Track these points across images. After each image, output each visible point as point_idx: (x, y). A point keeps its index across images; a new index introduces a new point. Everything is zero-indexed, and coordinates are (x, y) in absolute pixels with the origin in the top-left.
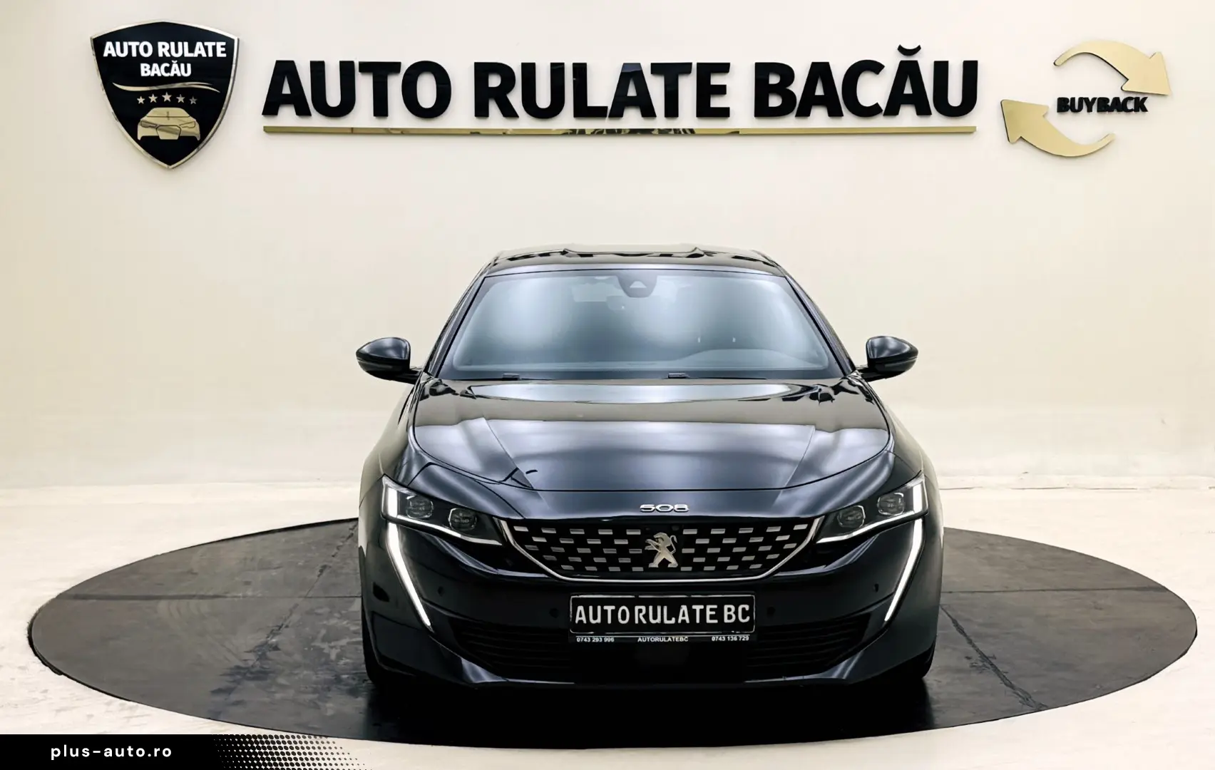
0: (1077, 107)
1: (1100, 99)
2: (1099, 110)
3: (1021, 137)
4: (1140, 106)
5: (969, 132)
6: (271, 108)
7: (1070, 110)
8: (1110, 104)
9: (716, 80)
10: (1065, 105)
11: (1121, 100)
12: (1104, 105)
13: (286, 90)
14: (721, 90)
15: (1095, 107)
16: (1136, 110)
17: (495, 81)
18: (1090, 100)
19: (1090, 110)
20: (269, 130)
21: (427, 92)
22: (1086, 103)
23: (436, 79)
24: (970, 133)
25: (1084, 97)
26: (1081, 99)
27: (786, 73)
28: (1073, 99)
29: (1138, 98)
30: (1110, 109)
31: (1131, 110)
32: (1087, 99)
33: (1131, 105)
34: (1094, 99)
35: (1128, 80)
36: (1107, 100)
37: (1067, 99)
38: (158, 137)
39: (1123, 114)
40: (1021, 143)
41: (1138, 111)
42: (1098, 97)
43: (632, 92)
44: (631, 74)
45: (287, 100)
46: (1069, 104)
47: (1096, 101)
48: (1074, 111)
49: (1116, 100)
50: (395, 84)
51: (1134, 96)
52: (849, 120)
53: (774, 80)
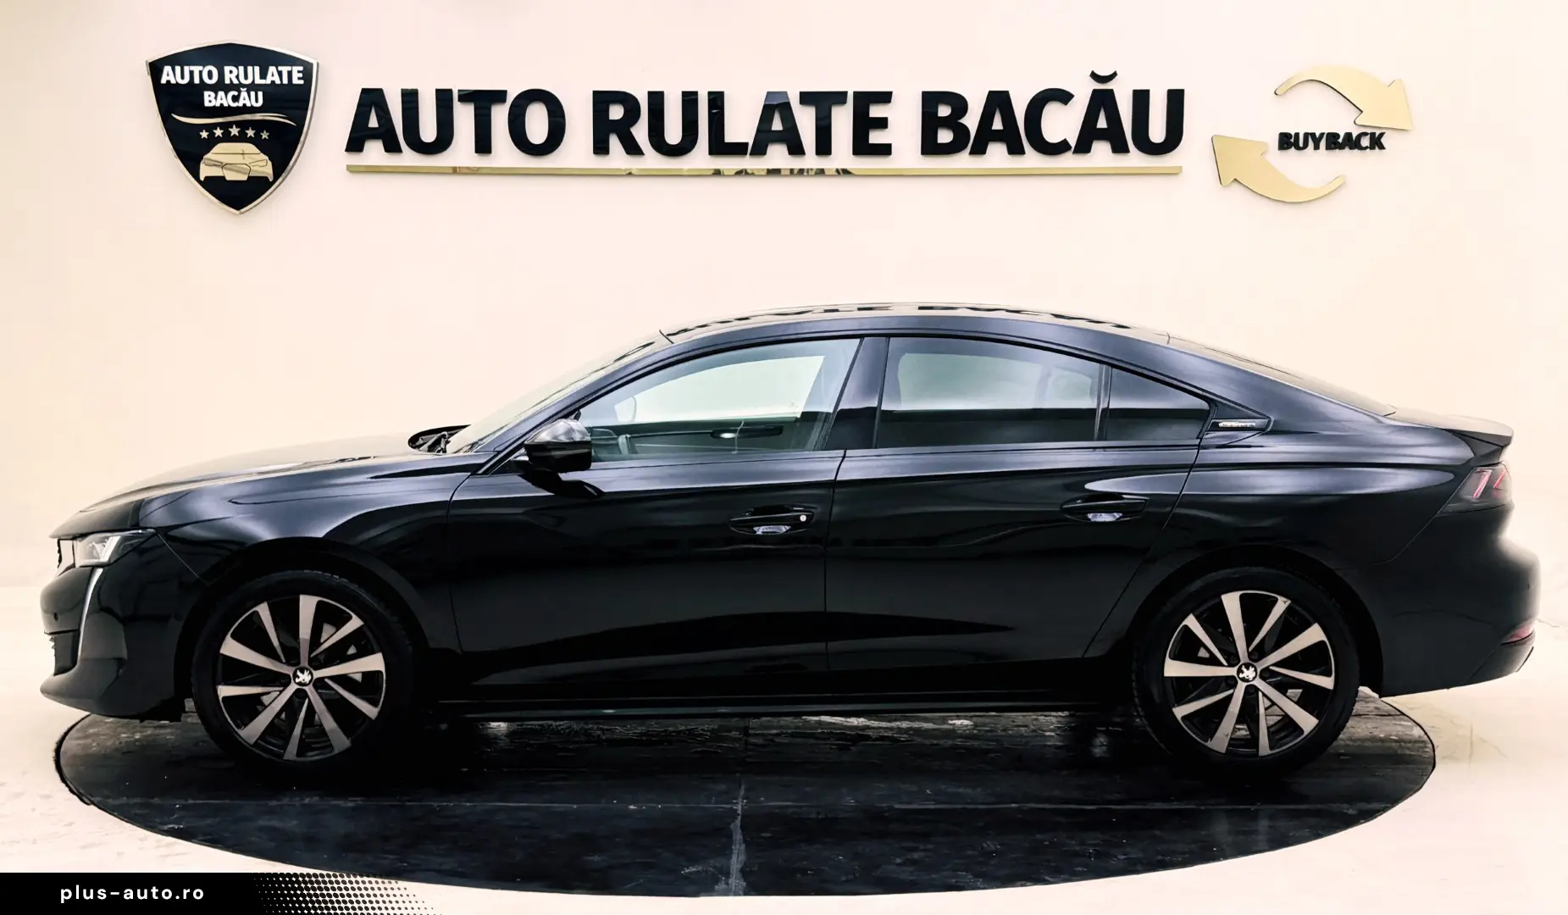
0: (1301, 145)
1: (1328, 134)
2: (1328, 148)
3: (1235, 180)
4: (1376, 142)
5: (1174, 173)
6: (355, 144)
7: (1293, 148)
8: (1340, 140)
9: (876, 111)
10: (1287, 141)
11: (1354, 136)
12: (1333, 142)
13: (373, 122)
14: (882, 123)
15: (1323, 143)
16: (1372, 147)
17: (616, 112)
18: (1317, 135)
19: (1317, 147)
20: (353, 170)
21: (537, 125)
22: (1313, 139)
23: (548, 111)
24: (1176, 174)
25: (1310, 132)
26: (1306, 135)
27: (959, 104)
28: (1297, 135)
29: (1374, 133)
30: (1341, 147)
31: (1366, 148)
32: (1313, 135)
33: (1365, 142)
34: (1322, 134)
35: (1362, 112)
36: (1336, 136)
37: (1290, 135)
38: (223, 178)
39: (1356, 151)
40: (1236, 185)
41: (1374, 148)
42: (1326, 132)
43: (777, 125)
44: (776, 106)
45: (374, 135)
46: (1292, 140)
47: (1325, 135)
48: (1298, 148)
49: (1349, 135)
50: (500, 116)
51: (1369, 131)
52: (1032, 158)
53: (944, 111)
